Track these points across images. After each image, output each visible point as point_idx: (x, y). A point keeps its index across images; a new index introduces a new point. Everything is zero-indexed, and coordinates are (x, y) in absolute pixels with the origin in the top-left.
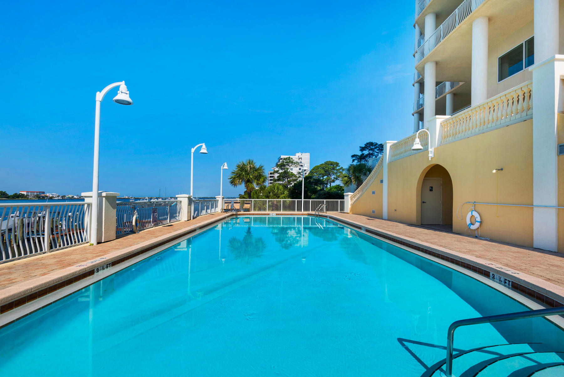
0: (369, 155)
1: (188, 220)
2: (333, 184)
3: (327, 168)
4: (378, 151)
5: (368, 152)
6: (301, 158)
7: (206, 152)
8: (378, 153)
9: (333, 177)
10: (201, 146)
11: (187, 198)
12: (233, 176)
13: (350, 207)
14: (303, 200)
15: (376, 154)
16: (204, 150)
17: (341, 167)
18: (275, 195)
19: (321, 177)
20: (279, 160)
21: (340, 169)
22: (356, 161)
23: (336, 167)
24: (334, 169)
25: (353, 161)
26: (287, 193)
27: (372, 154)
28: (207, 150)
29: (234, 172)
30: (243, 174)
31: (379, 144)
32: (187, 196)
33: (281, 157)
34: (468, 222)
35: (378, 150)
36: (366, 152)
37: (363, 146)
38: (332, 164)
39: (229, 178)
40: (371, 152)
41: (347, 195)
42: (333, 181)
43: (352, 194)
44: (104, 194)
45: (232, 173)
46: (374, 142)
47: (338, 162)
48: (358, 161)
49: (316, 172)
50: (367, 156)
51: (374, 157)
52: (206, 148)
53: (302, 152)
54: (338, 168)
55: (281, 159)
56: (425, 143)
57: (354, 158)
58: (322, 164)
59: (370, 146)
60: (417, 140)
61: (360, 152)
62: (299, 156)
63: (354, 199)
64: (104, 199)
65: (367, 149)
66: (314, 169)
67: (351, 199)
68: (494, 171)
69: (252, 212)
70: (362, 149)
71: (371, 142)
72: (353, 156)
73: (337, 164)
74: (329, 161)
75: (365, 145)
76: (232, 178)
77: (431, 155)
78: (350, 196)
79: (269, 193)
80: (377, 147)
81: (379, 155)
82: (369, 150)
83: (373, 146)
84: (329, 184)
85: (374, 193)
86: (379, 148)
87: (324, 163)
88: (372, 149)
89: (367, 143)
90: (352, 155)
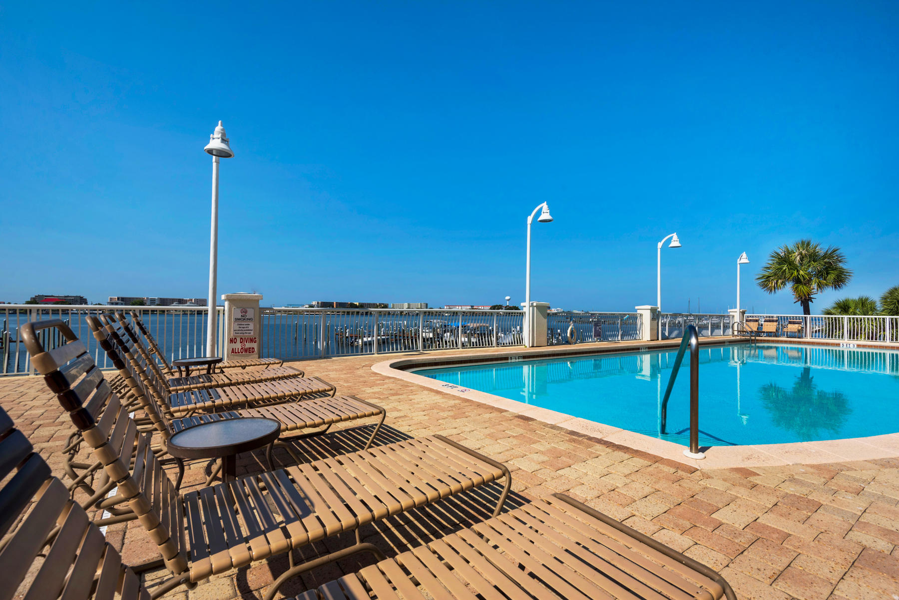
1: (651, 340)
7: (679, 245)
10: (671, 238)
11: (649, 311)
12: (767, 274)
16: (675, 243)
28: (680, 242)
29: (768, 266)
30: (784, 268)
32: (649, 307)
39: (757, 277)
44: (535, 304)
45: (765, 269)
52: (678, 240)
64: (535, 308)
69: (808, 339)
76: (763, 277)
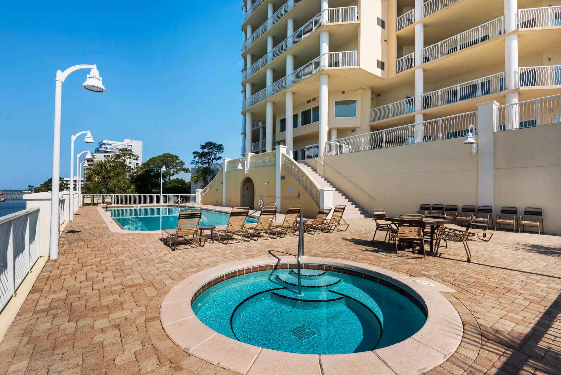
0: (209, 153)
2: (172, 178)
3: (166, 161)
4: (216, 151)
5: (208, 151)
6: (132, 146)
8: (217, 152)
9: (172, 171)
13: (200, 199)
14: (161, 194)
15: (215, 152)
17: (180, 160)
18: (120, 189)
19: (159, 170)
20: (101, 145)
21: (180, 162)
22: (197, 158)
23: (176, 161)
24: (173, 162)
25: (195, 157)
26: (134, 187)
27: (211, 152)
30: (103, 171)
31: (217, 144)
33: (104, 142)
34: (259, 205)
35: (216, 149)
36: (206, 150)
37: (204, 144)
38: (171, 157)
40: (210, 150)
41: (198, 191)
42: (173, 175)
43: (202, 190)
46: (213, 142)
47: (177, 155)
48: (199, 157)
49: (153, 163)
50: (207, 153)
51: (213, 155)
53: (132, 139)
54: (177, 161)
55: (104, 144)
56: (243, 166)
57: (195, 155)
58: (160, 156)
59: (209, 145)
60: (240, 164)
61: (201, 150)
62: (128, 143)
63: (203, 194)
65: (207, 147)
66: (150, 161)
67: (201, 194)
68: (266, 183)
69: (113, 205)
70: (203, 147)
71: (211, 141)
72: (194, 153)
73: (177, 158)
74: (168, 154)
75: (205, 144)
77: (246, 172)
78: (200, 192)
79: (115, 187)
80: (216, 147)
81: (218, 154)
82: (209, 149)
83: (212, 146)
84: (168, 177)
85: (217, 190)
86: (218, 148)
87: (162, 155)
88: (211, 148)
89: (207, 143)
90: (193, 151)
